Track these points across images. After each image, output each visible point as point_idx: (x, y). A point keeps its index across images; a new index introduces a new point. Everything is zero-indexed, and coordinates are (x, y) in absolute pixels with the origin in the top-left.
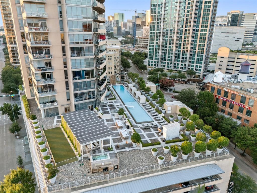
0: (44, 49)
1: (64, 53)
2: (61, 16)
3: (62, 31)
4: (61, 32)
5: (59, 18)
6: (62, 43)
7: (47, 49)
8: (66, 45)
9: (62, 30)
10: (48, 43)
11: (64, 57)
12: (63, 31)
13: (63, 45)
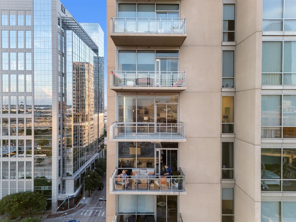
0: (159, 150)
1: (227, 166)
2: (231, 37)
3: (227, 86)
4: (223, 90)
5: (224, 44)
6: (223, 131)
7: (168, 151)
8: (238, 136)
9: (230, 83)
10: (175, 130)
11: (227, 181)
12: (233, 87)
13: (228, 137)
